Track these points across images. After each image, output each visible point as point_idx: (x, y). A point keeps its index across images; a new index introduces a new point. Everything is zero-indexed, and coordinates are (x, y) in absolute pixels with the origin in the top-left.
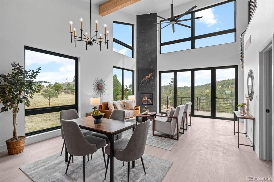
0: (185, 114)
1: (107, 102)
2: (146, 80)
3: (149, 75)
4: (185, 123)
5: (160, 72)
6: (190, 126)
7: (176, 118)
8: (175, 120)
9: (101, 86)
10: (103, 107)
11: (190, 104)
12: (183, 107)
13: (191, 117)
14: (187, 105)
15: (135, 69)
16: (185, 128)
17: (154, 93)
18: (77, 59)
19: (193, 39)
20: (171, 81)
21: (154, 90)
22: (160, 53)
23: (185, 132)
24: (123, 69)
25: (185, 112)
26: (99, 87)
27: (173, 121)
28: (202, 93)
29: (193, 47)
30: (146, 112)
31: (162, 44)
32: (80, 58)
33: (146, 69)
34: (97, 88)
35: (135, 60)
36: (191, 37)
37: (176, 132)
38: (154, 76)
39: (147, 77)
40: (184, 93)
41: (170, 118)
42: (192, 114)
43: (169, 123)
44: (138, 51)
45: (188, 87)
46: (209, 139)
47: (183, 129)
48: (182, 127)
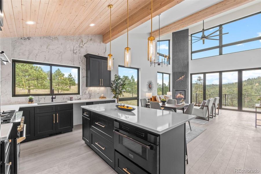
0: (214, 105)
1: (155, 96)
2: (179, 80)
3: (182, 77)
4: (214, 112)
5: (191, 74)
6: (218, 114)
7: (207, 106)
8: (207, 108)
9: (151, 86)
10: (153, 99)
11: (218, 98)
12: (212, 99)
13: (219, 110)
14: (215, 99)
15: (171, 72)
16: (214, 115)
17: (186, 90)
18: (138, 69)
19: (221, 47)
20: (198, 80)
21: (186, 87)
22: (191, 60)
23: (214, 117)
24: (163, 73)
25: (214, 104)
26: (150, 86)
27: (205, 108)
28: (233, 91)
29: (221, 54)
30: (183, 103)
31: (192, 53)
32: (140, 68)
33: (180, 73)
34: (148, 87)
35: (171, 66)
36: (219, 45)
37: (207, 116)
38: (186, 77)
39: (181, 78)
40: (212, 91)
41: (202, 107)
42: (220, 107)
43: (202, 110)
44: (174, 59)
45: (216, 85)
46: (233, 122)
47: (212, 116)
48: (212, 114)
